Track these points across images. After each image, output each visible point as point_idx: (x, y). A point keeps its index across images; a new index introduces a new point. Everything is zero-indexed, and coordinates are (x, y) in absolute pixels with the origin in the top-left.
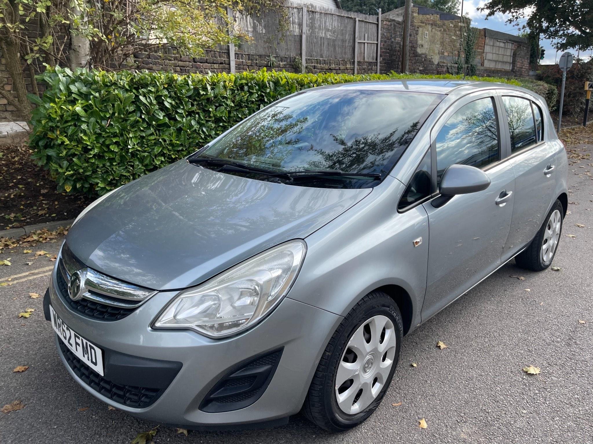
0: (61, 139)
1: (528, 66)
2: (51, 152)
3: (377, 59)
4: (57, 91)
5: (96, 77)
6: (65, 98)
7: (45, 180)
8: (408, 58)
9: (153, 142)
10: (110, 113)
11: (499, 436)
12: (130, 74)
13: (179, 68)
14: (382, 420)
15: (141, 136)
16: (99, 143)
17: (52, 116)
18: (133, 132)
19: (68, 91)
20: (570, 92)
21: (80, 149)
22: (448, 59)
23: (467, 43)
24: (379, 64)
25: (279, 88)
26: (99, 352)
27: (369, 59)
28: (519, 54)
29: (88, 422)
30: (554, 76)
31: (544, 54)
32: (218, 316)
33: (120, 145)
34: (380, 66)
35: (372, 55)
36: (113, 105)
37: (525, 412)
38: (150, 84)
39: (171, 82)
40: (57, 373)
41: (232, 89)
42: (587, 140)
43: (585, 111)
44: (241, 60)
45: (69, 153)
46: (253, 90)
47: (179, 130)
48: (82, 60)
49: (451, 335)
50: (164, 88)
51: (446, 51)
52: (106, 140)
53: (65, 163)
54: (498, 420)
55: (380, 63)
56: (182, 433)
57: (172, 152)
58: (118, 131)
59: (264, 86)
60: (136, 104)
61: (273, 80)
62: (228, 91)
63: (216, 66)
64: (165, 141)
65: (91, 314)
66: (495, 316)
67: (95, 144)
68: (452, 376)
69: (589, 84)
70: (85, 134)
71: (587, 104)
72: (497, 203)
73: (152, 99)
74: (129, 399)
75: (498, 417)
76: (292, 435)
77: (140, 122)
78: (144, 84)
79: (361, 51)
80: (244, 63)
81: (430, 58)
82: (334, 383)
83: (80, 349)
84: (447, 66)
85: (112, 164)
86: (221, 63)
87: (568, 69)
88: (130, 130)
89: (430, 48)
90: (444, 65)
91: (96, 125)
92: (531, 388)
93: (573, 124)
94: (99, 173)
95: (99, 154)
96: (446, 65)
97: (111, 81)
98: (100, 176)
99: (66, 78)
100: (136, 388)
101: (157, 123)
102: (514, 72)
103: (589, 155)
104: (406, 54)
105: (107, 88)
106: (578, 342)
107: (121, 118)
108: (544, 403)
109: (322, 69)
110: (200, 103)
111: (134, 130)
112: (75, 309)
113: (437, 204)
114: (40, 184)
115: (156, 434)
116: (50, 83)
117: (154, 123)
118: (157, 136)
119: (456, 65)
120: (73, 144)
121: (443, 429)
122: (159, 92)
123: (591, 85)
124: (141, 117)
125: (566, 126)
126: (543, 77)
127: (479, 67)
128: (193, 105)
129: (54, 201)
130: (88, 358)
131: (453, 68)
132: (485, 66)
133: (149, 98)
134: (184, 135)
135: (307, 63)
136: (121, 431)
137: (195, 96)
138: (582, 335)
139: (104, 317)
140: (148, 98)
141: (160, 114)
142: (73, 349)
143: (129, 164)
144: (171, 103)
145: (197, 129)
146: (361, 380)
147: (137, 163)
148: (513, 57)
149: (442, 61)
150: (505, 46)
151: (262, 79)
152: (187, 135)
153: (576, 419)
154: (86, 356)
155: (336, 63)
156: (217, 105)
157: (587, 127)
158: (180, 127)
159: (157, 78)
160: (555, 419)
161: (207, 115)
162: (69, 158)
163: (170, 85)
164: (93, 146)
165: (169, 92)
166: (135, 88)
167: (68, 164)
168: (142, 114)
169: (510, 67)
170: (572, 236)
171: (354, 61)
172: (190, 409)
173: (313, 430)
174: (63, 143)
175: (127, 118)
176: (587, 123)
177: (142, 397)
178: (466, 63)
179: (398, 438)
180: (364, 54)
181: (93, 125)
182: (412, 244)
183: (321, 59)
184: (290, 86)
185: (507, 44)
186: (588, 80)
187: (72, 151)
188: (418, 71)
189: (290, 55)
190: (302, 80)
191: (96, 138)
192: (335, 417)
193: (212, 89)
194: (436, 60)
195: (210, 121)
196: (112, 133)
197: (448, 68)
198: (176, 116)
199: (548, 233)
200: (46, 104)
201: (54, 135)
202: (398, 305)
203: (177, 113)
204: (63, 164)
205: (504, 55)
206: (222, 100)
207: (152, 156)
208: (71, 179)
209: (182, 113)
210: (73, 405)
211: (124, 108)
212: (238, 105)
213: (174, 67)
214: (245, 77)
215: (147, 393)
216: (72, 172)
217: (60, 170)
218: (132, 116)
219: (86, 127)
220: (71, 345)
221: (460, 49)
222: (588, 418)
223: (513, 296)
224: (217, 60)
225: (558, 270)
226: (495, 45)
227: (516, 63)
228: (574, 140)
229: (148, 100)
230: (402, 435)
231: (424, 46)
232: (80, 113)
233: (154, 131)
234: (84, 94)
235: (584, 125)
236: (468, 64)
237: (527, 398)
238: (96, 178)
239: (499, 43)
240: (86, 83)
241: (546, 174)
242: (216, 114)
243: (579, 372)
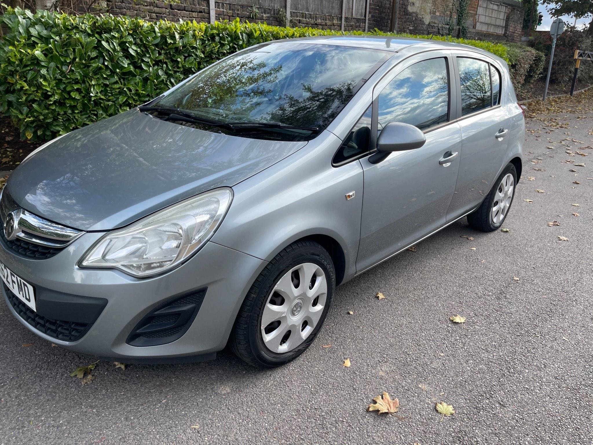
0: (21, 84)
1: (520, 31)
2: (11, 98)
3: (365, 16)
4: (17, 33)
5: (56, 20)
6: (24, 41)
7: (11, 127)
8: (397, 15)
9: (117, 91)
10: (70, 58)
11: (414, 375)
12: (93, 18)
13: (155, 14)
14: (310, 359)
15: (104, 84)
16: (59, 89)
17: (11, 59)
18: (96, 79)
19: (28, 34)
20: (560, 60)
21: (40, 95)
22: (440, 19)
23: (460, 3)
24: (367, 21)
25: (253, 40)
26: (31, 288)
27: (357, 15)
28: (512, 18)
29: (31, 356)
30: (546, 43)
31: (542, 20)
32: (145, 257)
33: (82, 92)
34: (369, 24)
35: (360, 11)
36: (74, 50)
37: (442, 354)
38: (114, 29)
39: (136, 29)
40: (6, 313)
41: (203, 39)
42: (570, 109)
43: (573, 80)
44: (222, 10)
45: (29, 99)
46: (225, 41)
47: (146, 80)
48: (47, 2)
49: (392, 288)
50: (129, 34)
51: (438, 11)
52: (67, 86)
53: (25, 109)
54: (416, 361)
55: (369, 20)
56: (120, 368)
57: (138, 103)
58: (79, 78)
59: (236, 37)
60: (98, 50)
61: (246, 31)
62: (198, 41)
63: (195, 15)
64: (130, 90)
65: (24, 253)
66: (437, 272)
67: (55, 90)
68: (384, 323)
69: (579, 53)
70: (45, 79)
71: (575, 74)
72: (441, 163)
73: (116, 46)
74: (61, 333)
75: (417, 358)
76: (223, 371)
77: (103, 69)
78: (107, 29)
79: (349, 6)
80: (225, 13)
81: (421, 17)
82: (259, 323)
83: (16, 286)
84: (438, 27)
85: (73, 112)
86: (201, 12)
87: (559, 36)
88: (93, 77)
89: (421, 6)
90: (435, 25)
91: (55, 70)
92: (453, 335)
93: (560, 93)
94: (61, 120)
95: (59, 101)
96: (437, 25)
97: (72, 24)
98: (62, 123)
99: (26, 21)
100: (66, 322)
101: (121, 70)
102: (506, 36)
103: (568, 124)
104: (396, 12)
105: (68, 32)
106: (508, 296)
107: (83, 64)
108: (462, 348)
109: (307, 24)
110: (168, 52)
111: (97, 77)
112: (10, 248)
113: (375, 161)
114: (5, 131)
115: (95, 369)
116: (9, 25)
117: (118, 70)
118: (121, 84)
119: (448, 27)
120: (32, 89)
121: (364, 368)
122: (123, 38)
123: (581, 54)
124: (104, 64)
125: (552, 94)
126: (534, 43)
127: (471, 30)
128: (160, 54)
129: (18, 149)
130: (23, 294)
131: (444, 29)
132: (477, 28)
133: (113, 43)
134: (151, 85)
135: (291, 16)
136: (61, 365)
137: (162, 44)
138: (513, 290)
139: (35, 256)
140: (110, 43)
141: (124, 62)
142: (10, 286)
143: (92, 112)
144: (136, 51)
145: (164, 79)
146: (288, 322)
147: (101, 112)
148: (506, 21)
149: (434, 21)
150: (499, 8)
151: (234, 30)
152: (154, 86)
153: (488, 362)
154: (21, 293)
155: (322, 18)
156: (186, 55)
157: (574, 96)
158: (146, 76)
159: (121, 23)
160: (469, 362)
161: (175, 65)
162: (29, 104)
163: (135, 31)
164: (53, 92)
165: (134, 39)
166: (98, 33)
167: (29, 110)
168: (105, 61)
169: (502, 32)
170: (529, 200)
171: (341, 17)
172: (117, 342)
173: (244, 367)
174: (22, 87)
175: (89, 65)
176: (574, 93)
177: (73, 331)
178: (457, 25)
179: (322, 375)
180: (352, 9)
181: (53, 70)
182: (345, 198)
183: (307, 13)
184: (264, 38)
185: (500, 6)
186: (578, 48)
187: (32, 97)
188: (408, 31)
189: (274, 7)
190: (278, 33)
191: (56, 83)
192: (260, 354)
193: (181, 38)
194: (427, 19)
195: (178, 72)
196: (73, 80)
197: (439, 29)
198: (142, 64)
199: (499, 195)
200: (5, 47)
201: (14, 79)
202: (329, 254)
203: (143, 61)
204: (23, 110)
205: (497, 18)
206: (192, 50)
207: (116, 105)
208: (31, 125)
209: (148, 62)
210: (18, 341)
211: (85, 53)
212: (208, 57)
213: (149, 14)
214: (217, 27)
215: (77, 328)
216: (32, 119)
217: (20, 117)
218: (94, 63)
219: (46, 72)
220: (9, 283)
221: (453, 10)
222: (499, 362)
223: (458, 254)
224: (196, 8)
225: (507, 232)
226: (488, 7)
227: (509, 27)
228: (557, 108)
229: (112, 46)
230: (326, 372)
231: (415, 4)
232: (40, 57)
233: (118, 79)
234: (44, 37)
235: (571, 94)
236: (459, 26)
237: (448, 343)
238: (57, 125)
239: (492, 5)
240: (47, 26)
241: (497, 137)
242: (184, 65)
243: (502, 322)
